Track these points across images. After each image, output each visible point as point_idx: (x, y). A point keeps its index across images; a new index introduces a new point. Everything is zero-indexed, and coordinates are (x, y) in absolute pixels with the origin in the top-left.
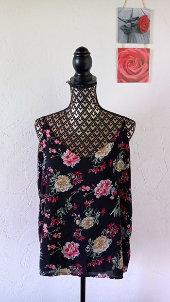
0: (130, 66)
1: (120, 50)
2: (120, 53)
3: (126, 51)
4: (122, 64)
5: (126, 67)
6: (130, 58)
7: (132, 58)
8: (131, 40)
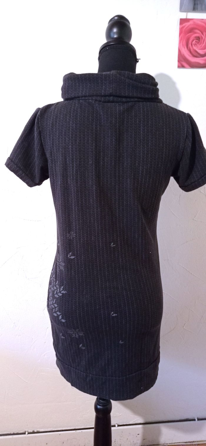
0: (195, 45)
1: (183, 21)
2: (182, 26)
3: (191, 23)
4: (184, 42)
5: (190, 45)
6: (196, 33)
7: (198, 34)
8: (199, 6)
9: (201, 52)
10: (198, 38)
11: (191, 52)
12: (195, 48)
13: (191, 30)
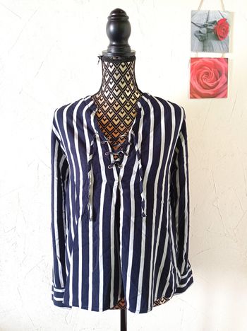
0: (205, 79)
1: (193, 60)
2: (192, 64)
3: (200, 61)
4: (195, 76)
5: (201, 80)
6: (205, 69)
7: (207, 69)
8: (208, 48)
9: (210, 85)
10: (207, 73)
11: (201, 85)
12: (205, 82)
13: (201, 67)
